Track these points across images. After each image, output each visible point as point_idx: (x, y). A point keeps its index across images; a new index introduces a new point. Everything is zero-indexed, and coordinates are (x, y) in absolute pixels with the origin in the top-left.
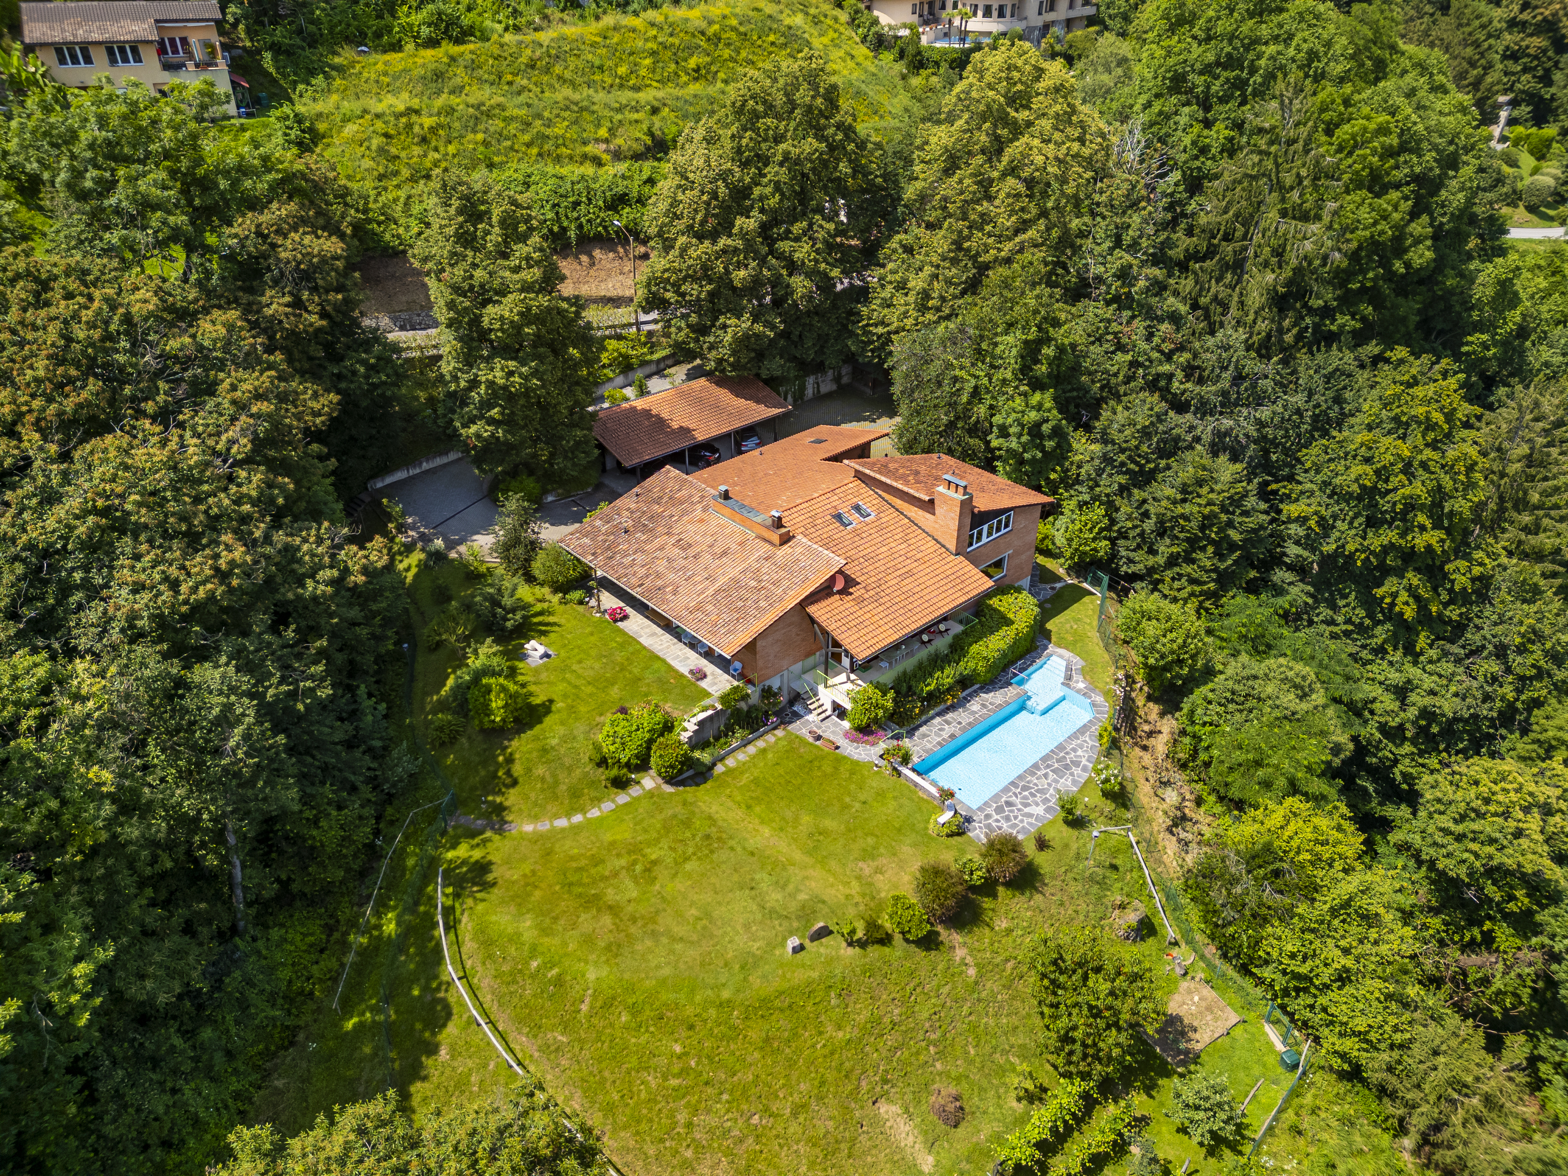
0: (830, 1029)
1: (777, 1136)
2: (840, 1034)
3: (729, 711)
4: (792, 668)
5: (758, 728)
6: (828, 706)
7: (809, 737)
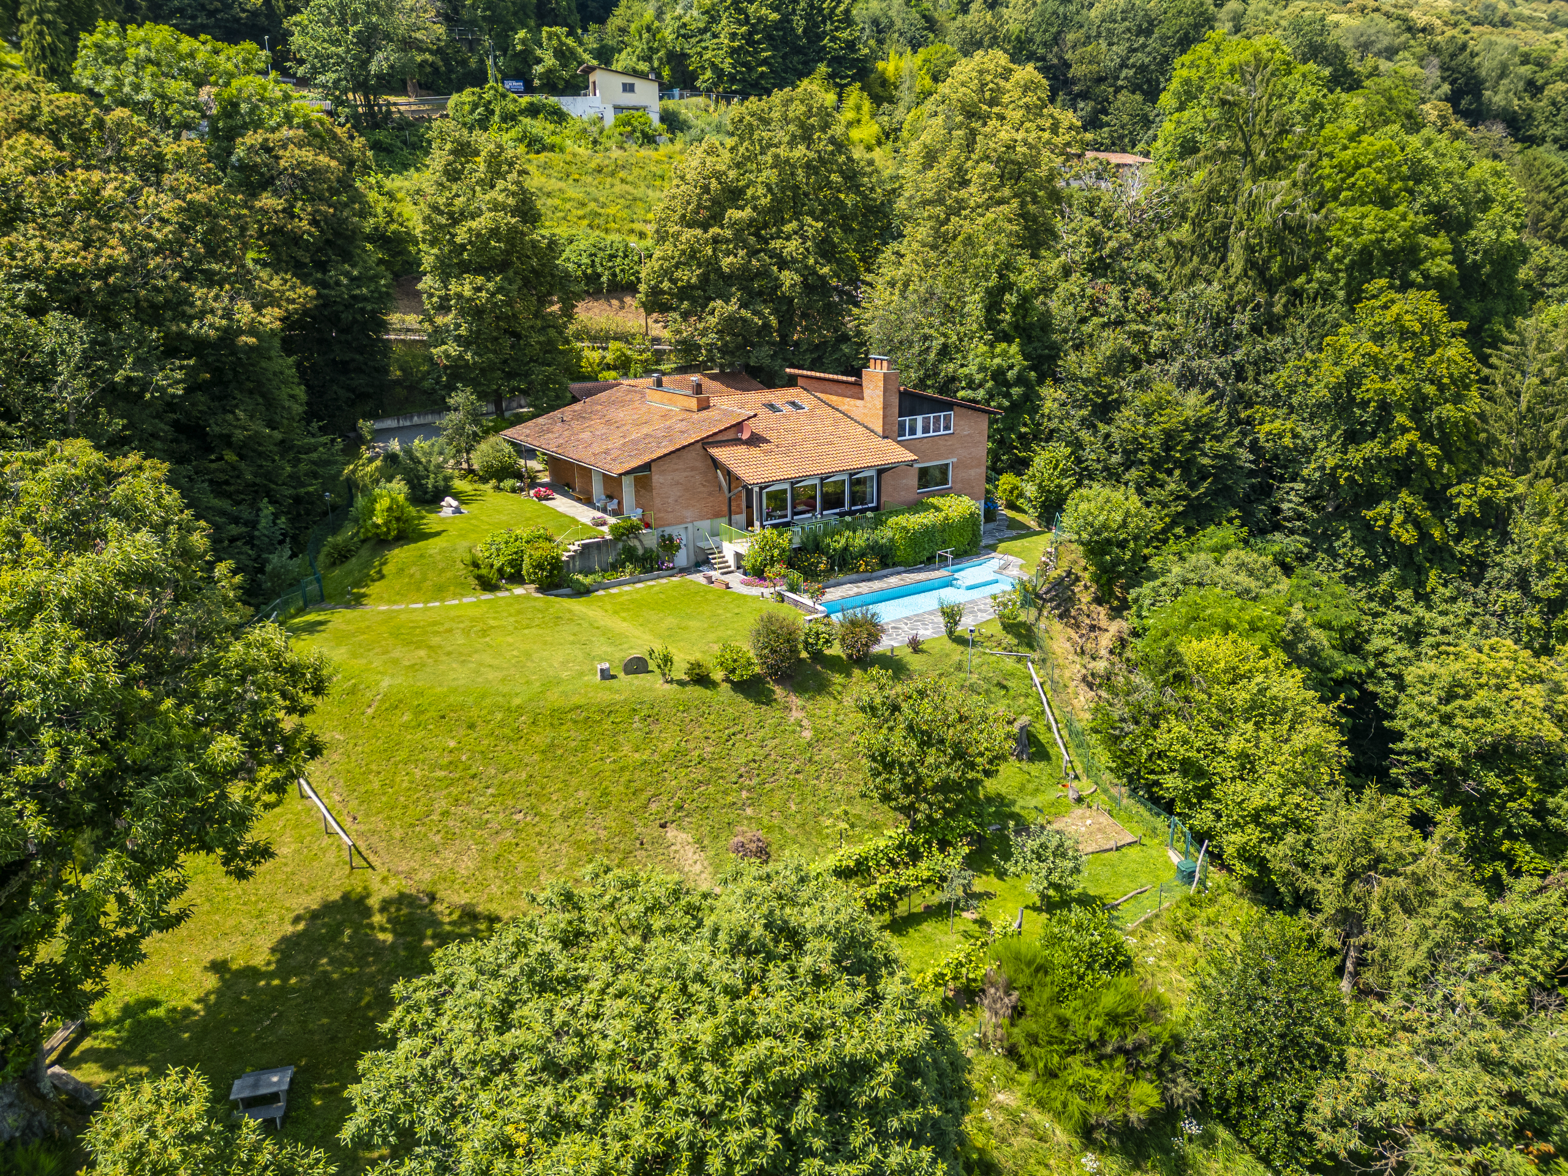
0: (626, 749)
1: (538, 834)
2: (637, 755)
3: (620, 545)
4: (698, 524)
5: (652, 570)
6: (731, 562)
7: (704, 581)
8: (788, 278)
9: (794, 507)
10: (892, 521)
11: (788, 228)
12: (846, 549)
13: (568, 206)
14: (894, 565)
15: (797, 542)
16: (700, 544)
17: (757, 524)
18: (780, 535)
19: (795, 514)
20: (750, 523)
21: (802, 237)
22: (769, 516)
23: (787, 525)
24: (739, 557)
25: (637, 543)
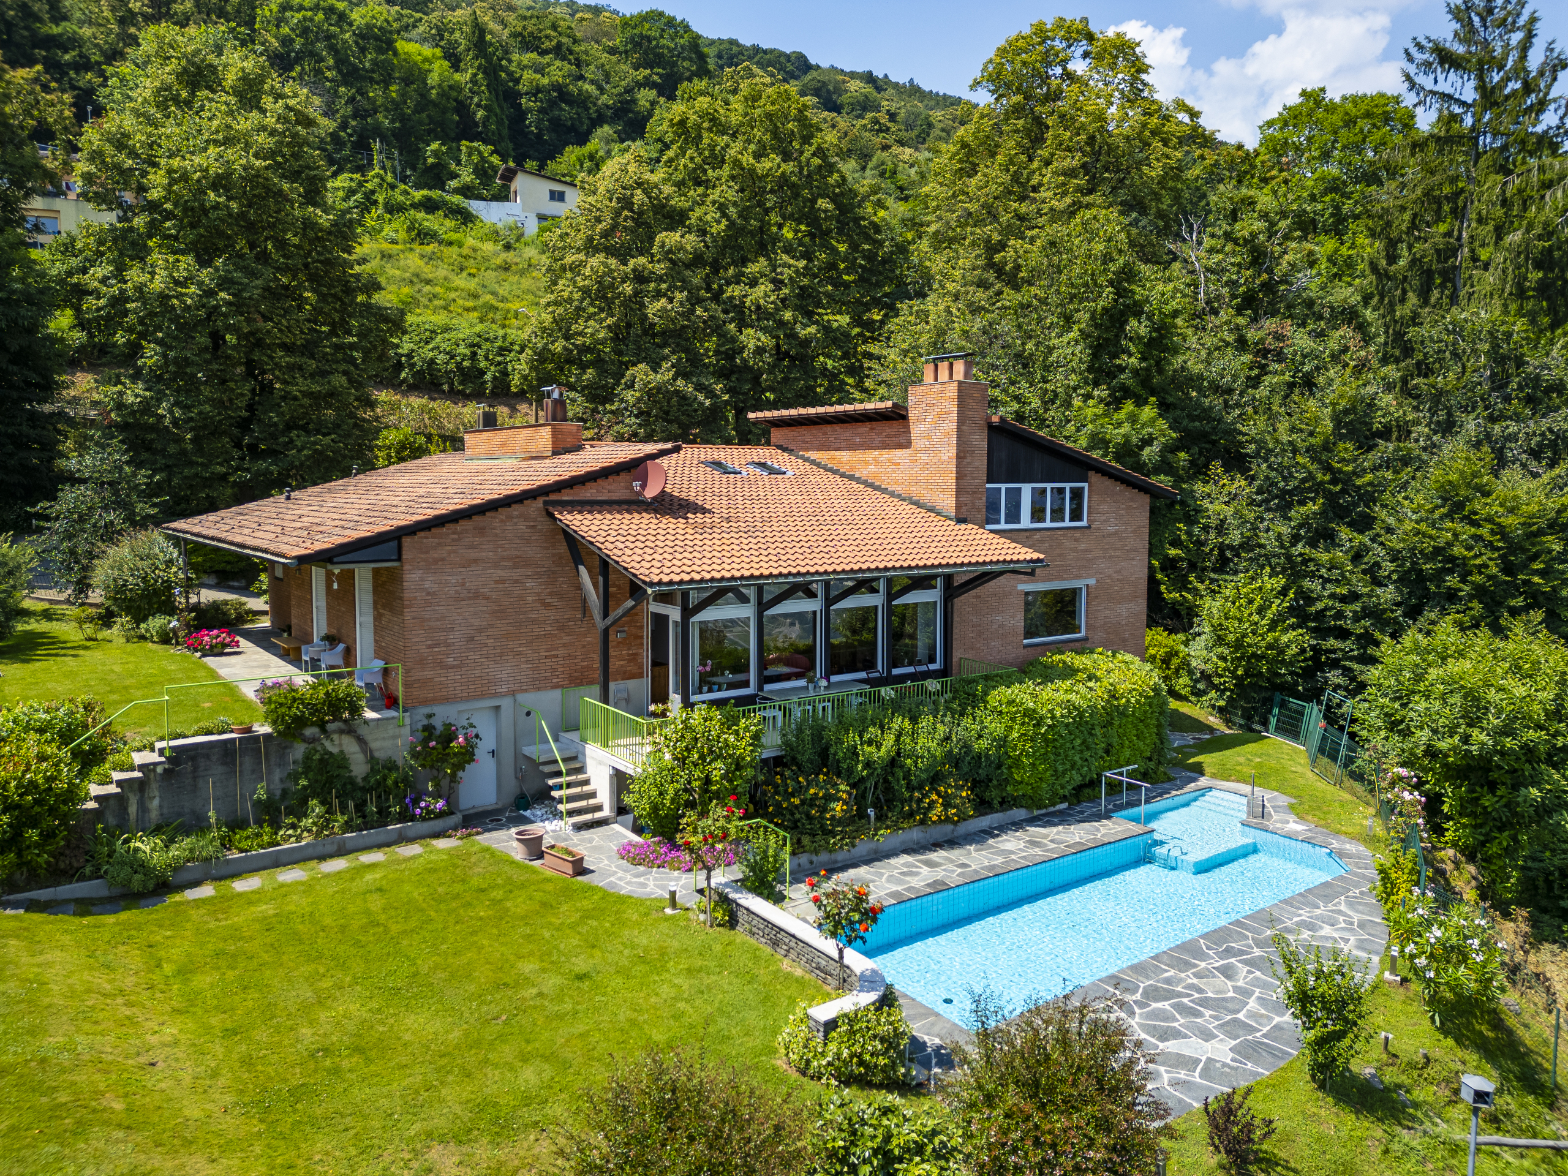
3: (299, 750)
4: (528, 699)
5: (384, 818)
6: (604, 797)
7: (518, 852)
8: (751, 339)
9: (763, 664)
10: (999, 695)
11: (752, 269)
12: (894, 762)
13: (453, 295)
14: (1006, 804)
15: (772, 743)
16: (527, 750)
17: (675, 699)
18: (730, 722)
19: (764, 680)
20: (660, 695)
21: (774, 281)
22: (706, 682)
23: (749, 700)
24: (621, 781)
25: (349, 746)
